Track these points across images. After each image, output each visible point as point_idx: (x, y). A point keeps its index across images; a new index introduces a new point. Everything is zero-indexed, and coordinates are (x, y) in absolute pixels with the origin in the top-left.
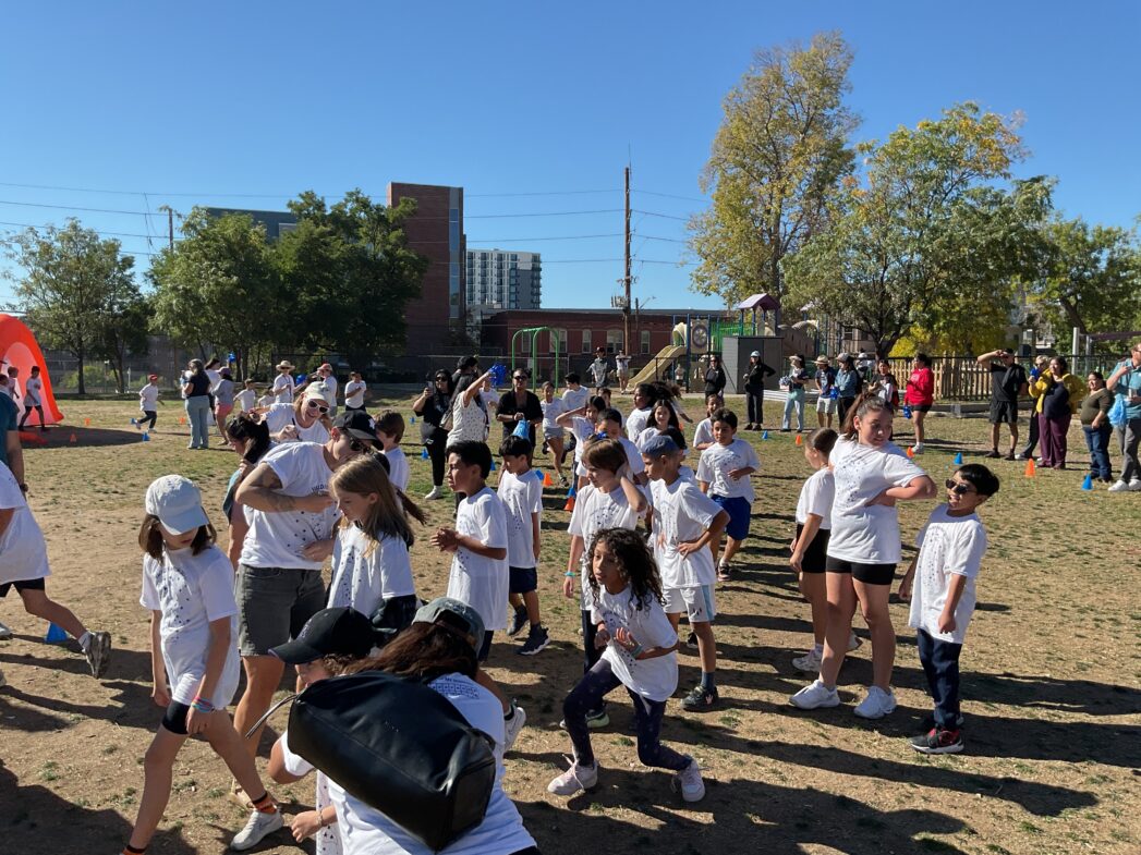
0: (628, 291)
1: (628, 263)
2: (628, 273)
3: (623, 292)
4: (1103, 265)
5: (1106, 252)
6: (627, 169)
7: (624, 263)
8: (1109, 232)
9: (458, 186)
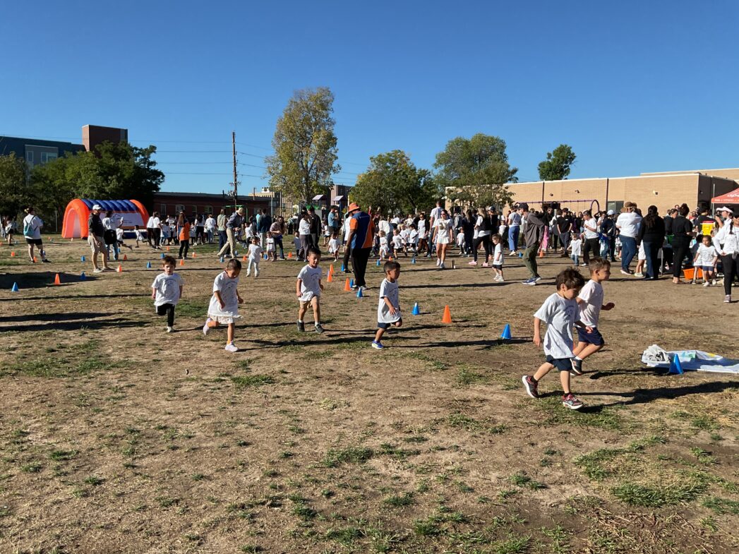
0: (236, 189)
1: (236, 175)
2: (236, 180)
3: (233, 189)
4: (422, 184)
5: (423, 179)
6: (234, 134)
7: (234, 176)
8: (424, 171)
9: (125, 129)
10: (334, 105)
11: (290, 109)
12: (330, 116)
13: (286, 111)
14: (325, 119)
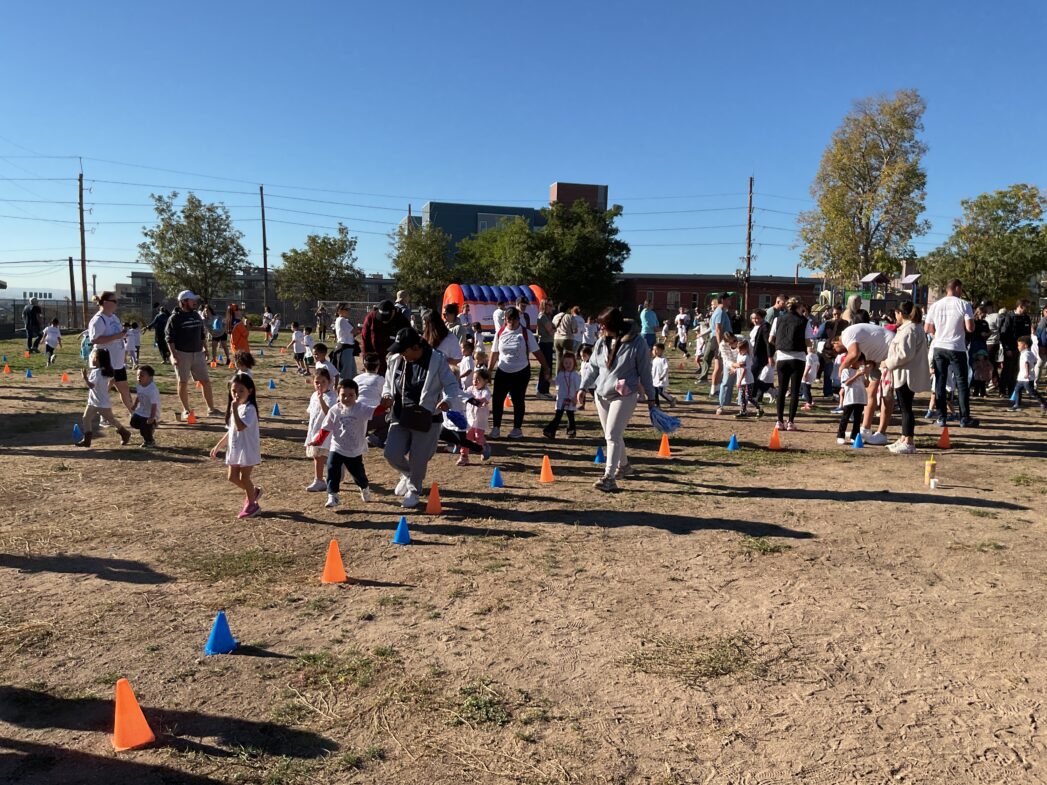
0: (749, 266)
1: (750, 245)
2: (749, 253)
6: (751, 179)
7: (747, 245)
10: (924, 119)
11: (844, 132)
12: (917, 137)
13: (837, 136)
14: (907, 144)
